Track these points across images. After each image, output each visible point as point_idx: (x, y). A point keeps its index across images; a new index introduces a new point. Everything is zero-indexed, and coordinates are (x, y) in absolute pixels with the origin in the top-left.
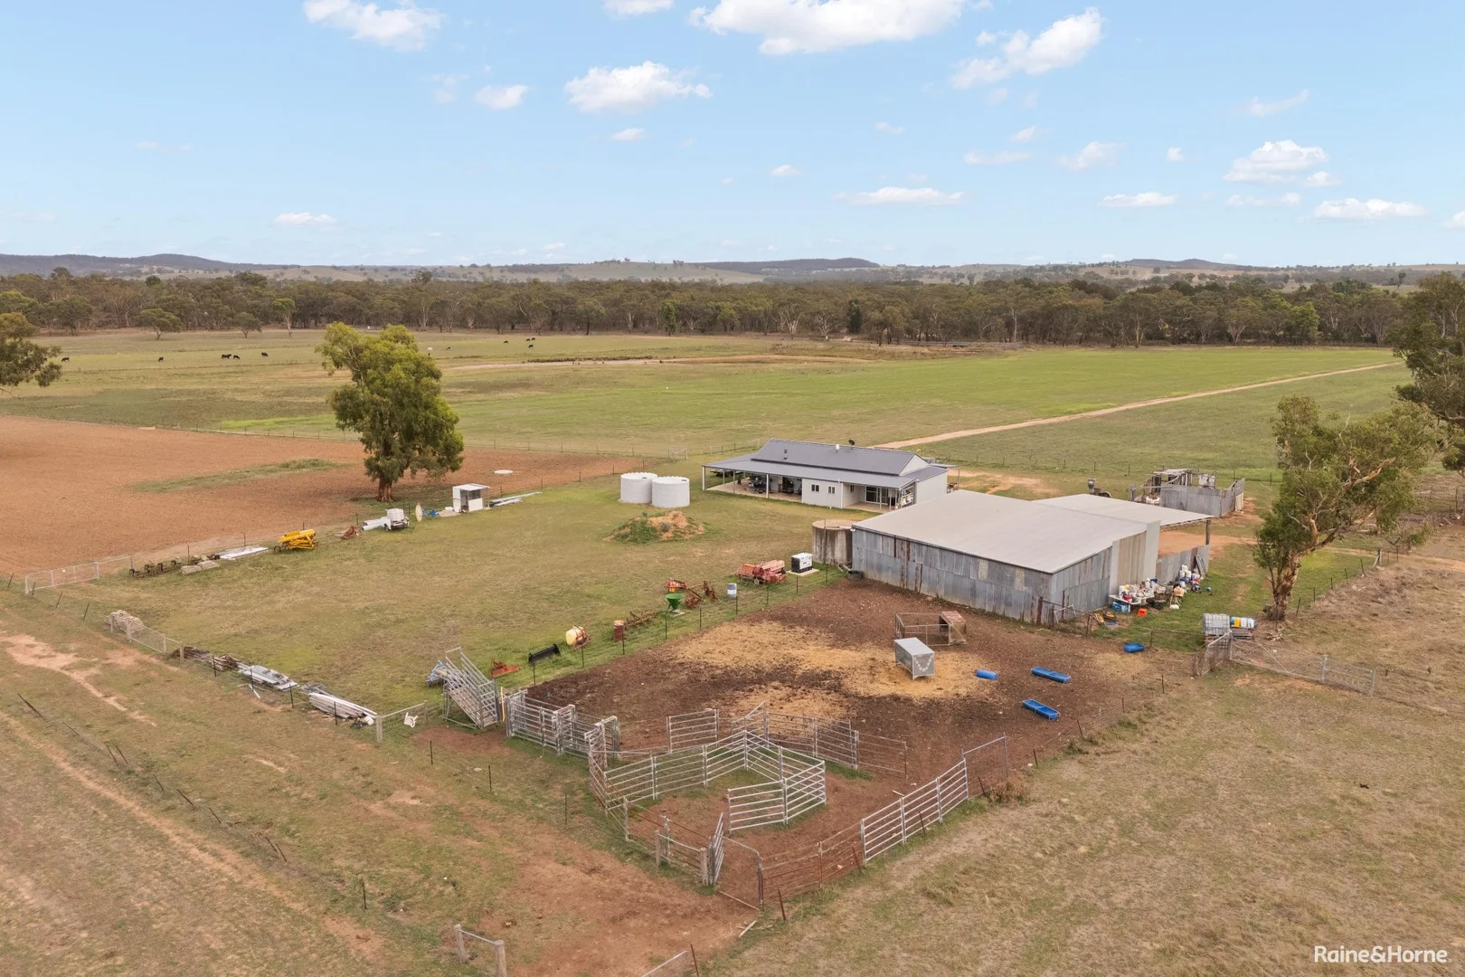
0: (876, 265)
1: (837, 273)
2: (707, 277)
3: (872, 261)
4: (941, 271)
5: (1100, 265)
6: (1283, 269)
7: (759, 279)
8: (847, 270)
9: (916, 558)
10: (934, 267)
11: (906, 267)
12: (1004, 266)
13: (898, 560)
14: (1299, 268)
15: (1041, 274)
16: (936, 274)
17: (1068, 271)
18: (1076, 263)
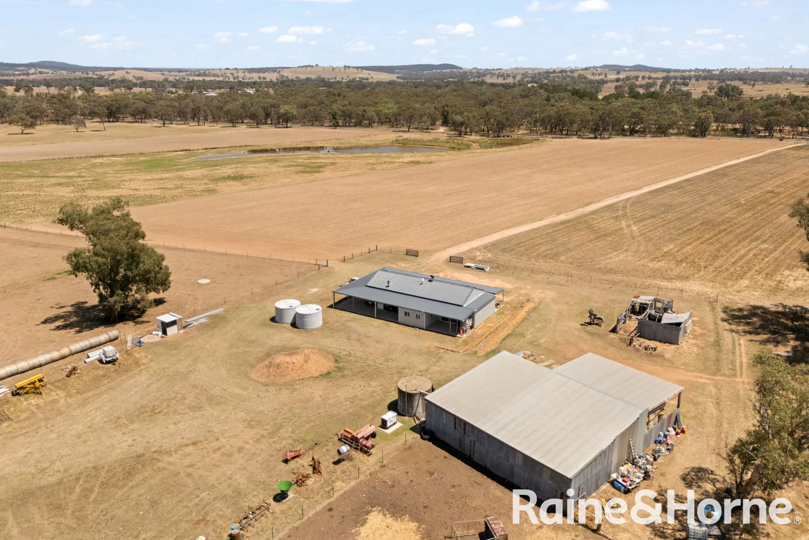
0: (461, 68)
1: (439, 73)
2: (364, 74)
3: (458, 65)
4: (497, 72)
5: (586, 69)
6: (688, 71)
7: (393, 77)
8: (444, 71)
9: (470, 435)
10: (493, 70)
11: (478, 69)
12: (533, 69)
13: (457, 432)
14: (697, 70)
15: (554, 75)
16: (494, 74)
17: (569, 74)
18: (573, 67)
